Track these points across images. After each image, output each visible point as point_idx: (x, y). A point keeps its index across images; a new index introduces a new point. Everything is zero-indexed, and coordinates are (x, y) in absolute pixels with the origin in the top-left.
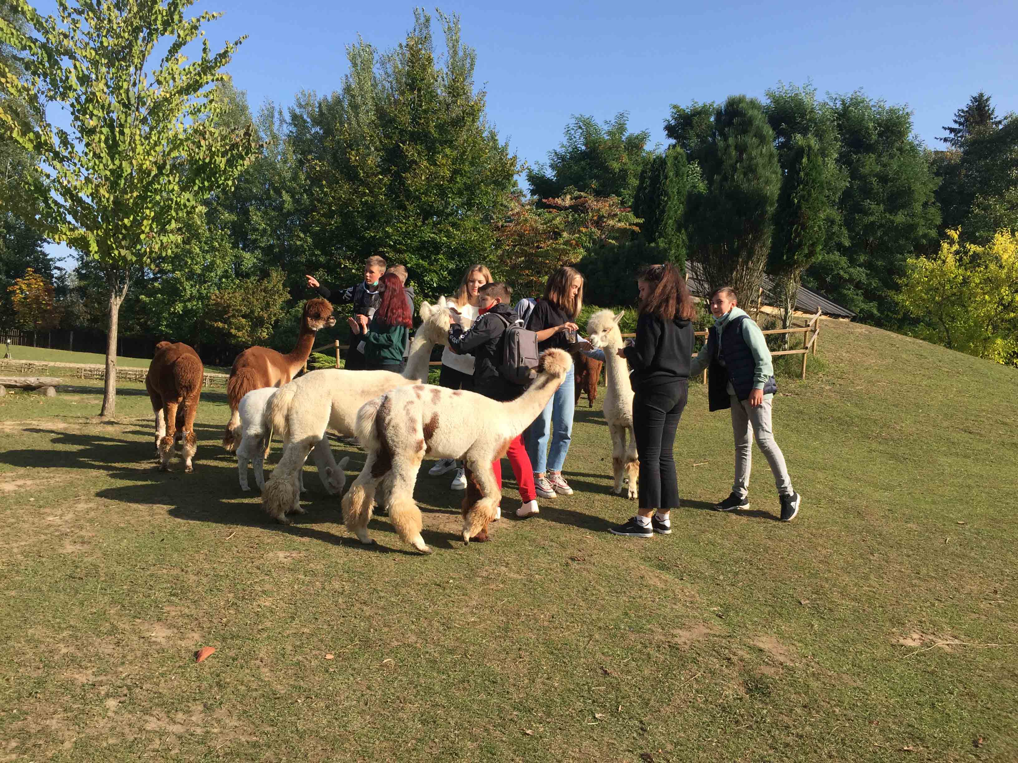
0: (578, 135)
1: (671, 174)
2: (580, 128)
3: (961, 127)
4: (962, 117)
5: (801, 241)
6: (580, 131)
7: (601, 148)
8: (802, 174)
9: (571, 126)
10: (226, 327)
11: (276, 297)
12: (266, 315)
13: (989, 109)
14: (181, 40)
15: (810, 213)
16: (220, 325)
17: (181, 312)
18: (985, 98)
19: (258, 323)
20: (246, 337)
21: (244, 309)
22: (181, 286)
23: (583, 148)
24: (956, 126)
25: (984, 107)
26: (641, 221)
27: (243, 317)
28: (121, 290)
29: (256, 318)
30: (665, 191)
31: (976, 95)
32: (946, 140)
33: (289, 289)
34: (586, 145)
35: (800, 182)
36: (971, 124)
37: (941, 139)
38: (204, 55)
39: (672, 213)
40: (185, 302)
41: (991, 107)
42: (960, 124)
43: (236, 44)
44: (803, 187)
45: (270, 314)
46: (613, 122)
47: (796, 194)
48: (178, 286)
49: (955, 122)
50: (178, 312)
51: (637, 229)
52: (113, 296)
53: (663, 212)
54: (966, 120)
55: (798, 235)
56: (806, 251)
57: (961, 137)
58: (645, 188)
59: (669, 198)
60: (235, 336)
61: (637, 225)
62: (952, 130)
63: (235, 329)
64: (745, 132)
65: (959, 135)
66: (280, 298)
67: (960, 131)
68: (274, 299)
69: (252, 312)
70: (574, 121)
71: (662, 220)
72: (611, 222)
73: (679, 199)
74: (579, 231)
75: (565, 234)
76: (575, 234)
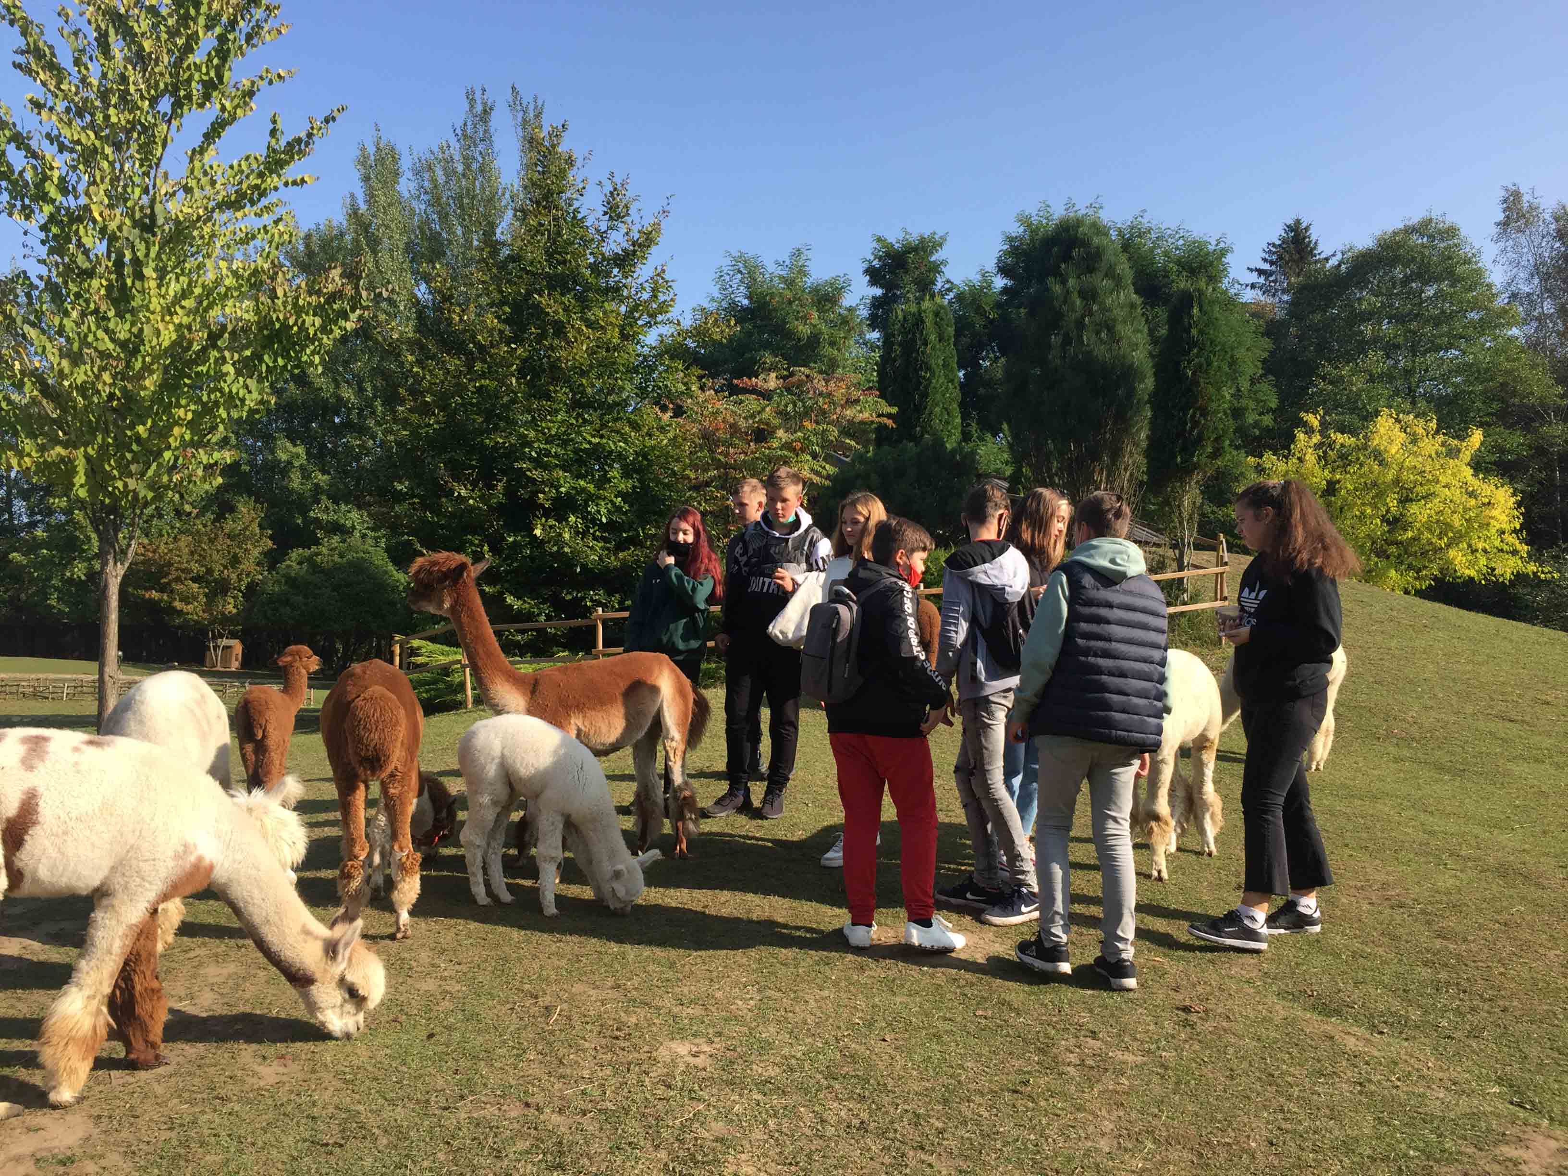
0: (735, 283)
1: (932, 337)
2: (740, 272)
3: (1273, 267)
4: (1274, 253)
5: (1200, 434)
6: (739, 276)
7: (774, 302)
8: (1194, 332)
9: (725, 270)
10: (165, 597)
11: (249, 547)
12: (234, 576)
13: (1310, 242)
14: (226, 115)
15: (1211, 390)
16: (155, 595)
17: (83, 578)
18: (1304, 226)
19: (221, 588)
20: (201, 613)
21: (195, 567)
22: (81, 533)
23: (746, 302)
24: (1266, 266)
25: (1305, 238)
26: (894, 410)
27: (195, 580)
28: (124, 552)
29: (215, 580)
30: (927, 364)
31: (1290, 222)
32: (1253, 286)
33: (270, 532)
34: (750, 298)
35: (1193, 343)
36: (1287, 263)
37: (1247, 286)
38: (273, 141)
39: (938, 397)
40: (89, 560)
41: (1313, 238)
42: (1272, 263)
43: (327, 121)
44: (1199, 352)
45: (241, 574)
46: (787, 262)
47: (1189, 363)
48: (77, 533)
49: (1265, 260)
50: (79, 577)
51: (890, 423)
52: (111, 562)
53: (925, 395)
54: (1281, 258)
55: (1195, 424)
56: (1210, 450)
57: (1275, 281)
58: (895, 360)
59: (933, 374)
60: (180, 613)
61: (889, 416)
62: (1261, 272)
63: (181, 600)
64: (1091, 270)
65: (1271, 279)
66: (255, 547)
67: (1271, 273)
68: (246, 550)
69: (210, 571)
70: (728, 261)
71: (925, 408)
72: (849, 413)
73: (946, 376)
74: (801, 428)
75: (780, 433)
76: (795, 432)
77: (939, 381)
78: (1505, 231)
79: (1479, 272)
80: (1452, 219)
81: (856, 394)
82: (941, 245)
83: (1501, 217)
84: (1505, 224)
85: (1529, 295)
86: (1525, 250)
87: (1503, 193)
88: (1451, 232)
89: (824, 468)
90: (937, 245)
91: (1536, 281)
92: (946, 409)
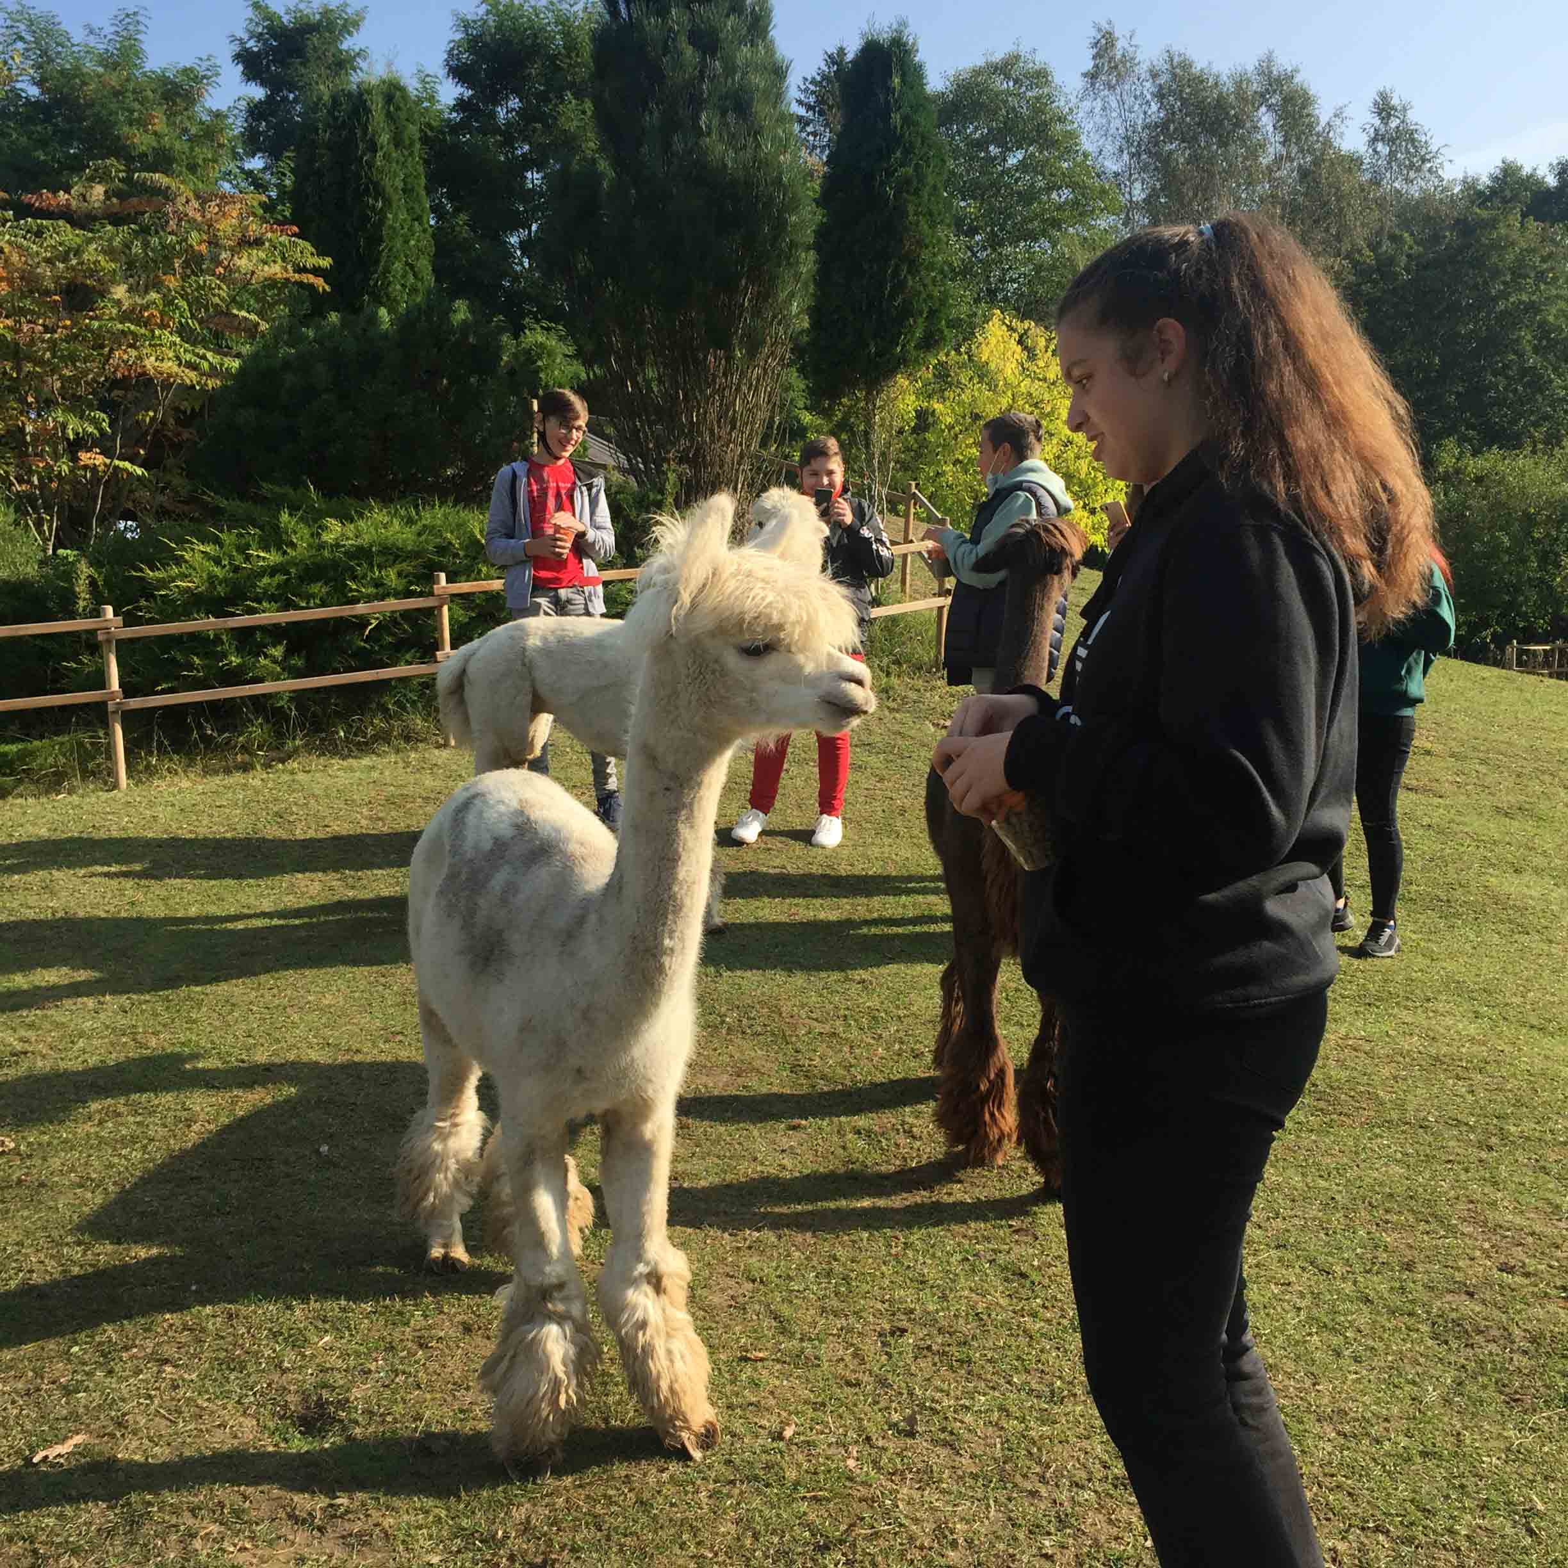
0: (13, 58)
1: (384, 138)
7: (86, 91)
26: (326, 262)
30: (376, 185)
34: (41, 84)
39: (398, 244)
46: (109, 30)
51: (320, 283)
53: (376, 239)
55: (899, 285)
59: (388, 202)
61: (317, 271)
71: (377, 262)
72: (243, 262)
73: (410, 210)
74: (157, 285)
75: (119, 291)
76: (146, 292)
77: (397, 217)
78: (1093, 84)
79: (1072, 135)
80: (1041, 59)
81: (255, 228)
82: (356, 24)
83: (1089, 65)
84: (1092, 76)
85: (1116, 175)
86: (1114, 114)
87: (1093, 33)
88: (1041, 76)
89: (204, 357)
90: (351, 25)
91: (1126, 157)
92: (412, 267)
